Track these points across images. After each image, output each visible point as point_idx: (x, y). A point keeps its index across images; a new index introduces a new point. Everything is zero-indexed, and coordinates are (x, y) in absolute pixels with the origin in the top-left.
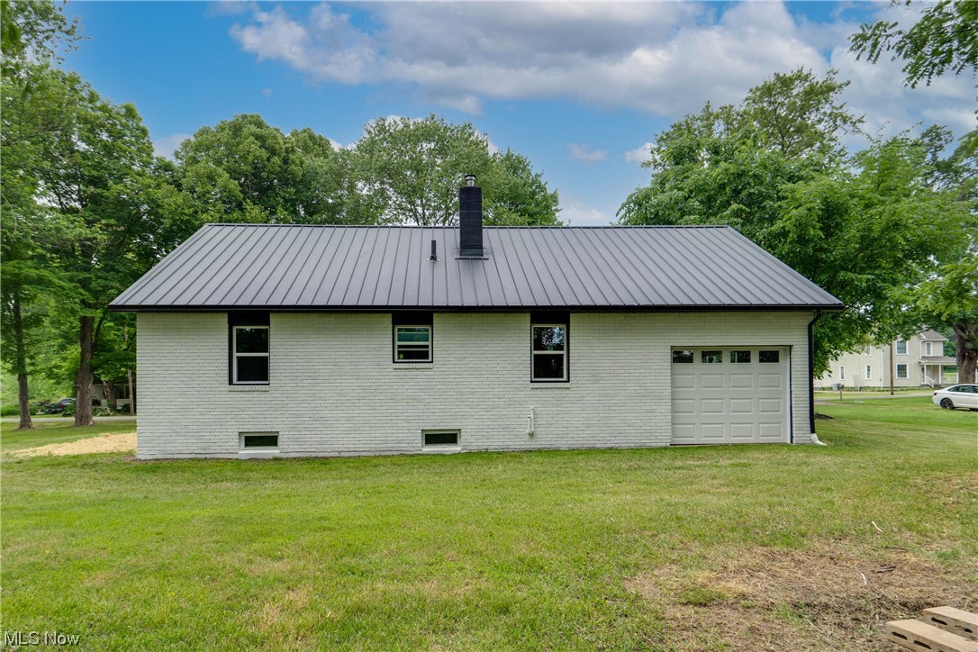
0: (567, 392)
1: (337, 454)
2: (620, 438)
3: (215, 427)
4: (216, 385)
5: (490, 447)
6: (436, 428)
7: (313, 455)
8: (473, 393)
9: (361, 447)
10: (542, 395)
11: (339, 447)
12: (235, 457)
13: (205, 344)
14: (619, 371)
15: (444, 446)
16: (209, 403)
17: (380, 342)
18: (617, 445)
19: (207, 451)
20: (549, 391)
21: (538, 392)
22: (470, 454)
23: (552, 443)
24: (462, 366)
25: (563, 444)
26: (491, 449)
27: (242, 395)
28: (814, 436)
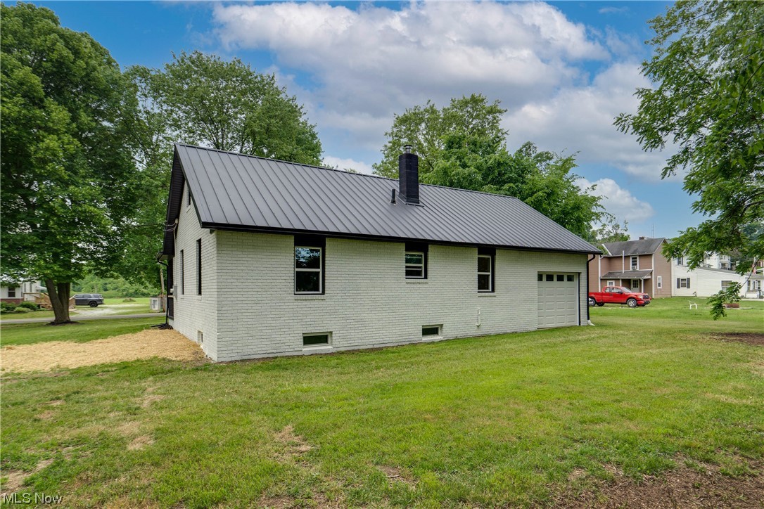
0: (494, 298)
1: (371, 347)
2: (517, 326)
3: (285, 330)
4: (285, 295)
5: (458, 335)
6: (430, 324)
7: (356, 348)
8: (450, 300)
9: (387, 340)
10: (483, 301)
11: (375, 342)
12: (300, 354)
13: (276, 260)
14: (517, 286)
15: (431, 336)
16: (280, 310)
17: (397, 263)
18: (516, 331)
19: (278, 351)
20: (486, 298)
21: (481, 299)
23: (488, 331)
24: (444, 282)
25: (493, 331)
27: (305, 303)
28: (589, 321)
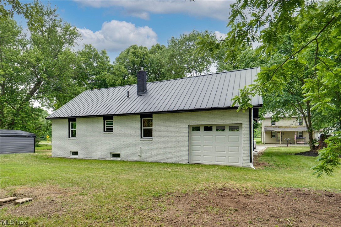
0: (151, 142)
1: (90, 158)
2: (169, 159)
3: (66, 149)
4: (66, 138)
5: (128, 159)
6: (114, 152)
7: (85, 158)
8: (124, 142)
9: (96, 157)
10: (143, 143)
11: (91, 157)
12: (69, 157)
13: (64, 127)
14: (169, 135)
15: (117, 158)
16: (64, 143)
17: (100, 125)
18: (168, 162)
19: (64, 155)
20: (147, 141)
21: (142, 141)
22: (124, 161)
23: (147, 159)
24: (121, 133)
25: (150, 160)
26: (129, 160)
27: (71, 141)
28: (251, 164)
